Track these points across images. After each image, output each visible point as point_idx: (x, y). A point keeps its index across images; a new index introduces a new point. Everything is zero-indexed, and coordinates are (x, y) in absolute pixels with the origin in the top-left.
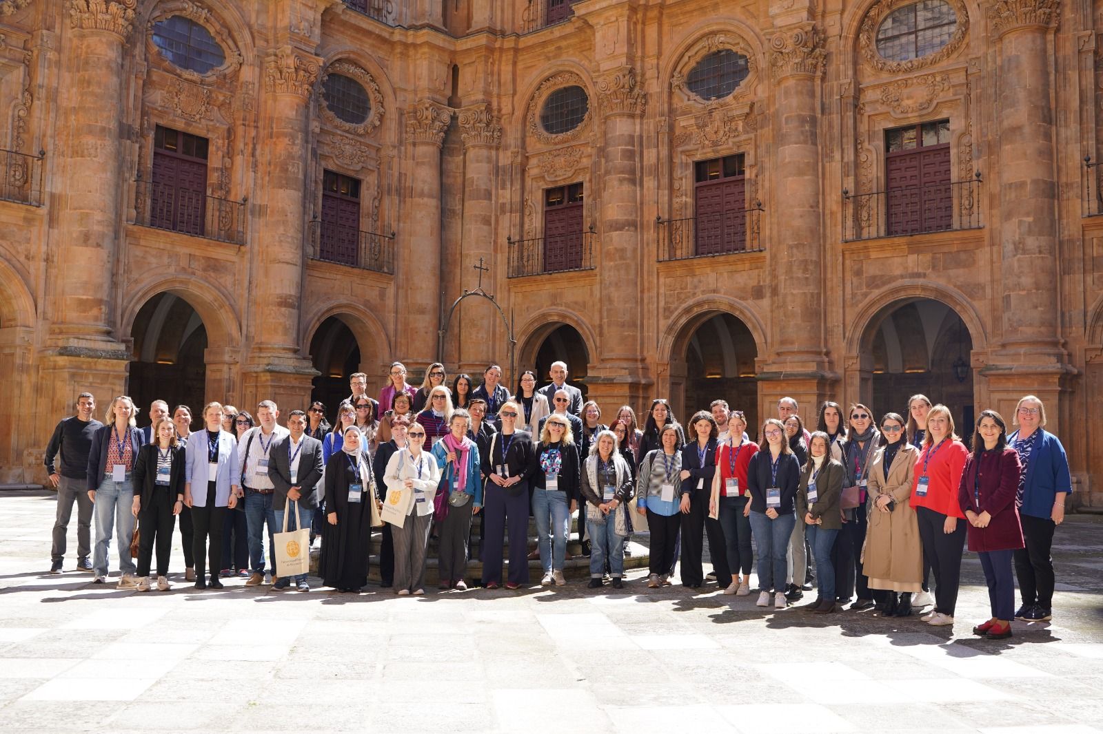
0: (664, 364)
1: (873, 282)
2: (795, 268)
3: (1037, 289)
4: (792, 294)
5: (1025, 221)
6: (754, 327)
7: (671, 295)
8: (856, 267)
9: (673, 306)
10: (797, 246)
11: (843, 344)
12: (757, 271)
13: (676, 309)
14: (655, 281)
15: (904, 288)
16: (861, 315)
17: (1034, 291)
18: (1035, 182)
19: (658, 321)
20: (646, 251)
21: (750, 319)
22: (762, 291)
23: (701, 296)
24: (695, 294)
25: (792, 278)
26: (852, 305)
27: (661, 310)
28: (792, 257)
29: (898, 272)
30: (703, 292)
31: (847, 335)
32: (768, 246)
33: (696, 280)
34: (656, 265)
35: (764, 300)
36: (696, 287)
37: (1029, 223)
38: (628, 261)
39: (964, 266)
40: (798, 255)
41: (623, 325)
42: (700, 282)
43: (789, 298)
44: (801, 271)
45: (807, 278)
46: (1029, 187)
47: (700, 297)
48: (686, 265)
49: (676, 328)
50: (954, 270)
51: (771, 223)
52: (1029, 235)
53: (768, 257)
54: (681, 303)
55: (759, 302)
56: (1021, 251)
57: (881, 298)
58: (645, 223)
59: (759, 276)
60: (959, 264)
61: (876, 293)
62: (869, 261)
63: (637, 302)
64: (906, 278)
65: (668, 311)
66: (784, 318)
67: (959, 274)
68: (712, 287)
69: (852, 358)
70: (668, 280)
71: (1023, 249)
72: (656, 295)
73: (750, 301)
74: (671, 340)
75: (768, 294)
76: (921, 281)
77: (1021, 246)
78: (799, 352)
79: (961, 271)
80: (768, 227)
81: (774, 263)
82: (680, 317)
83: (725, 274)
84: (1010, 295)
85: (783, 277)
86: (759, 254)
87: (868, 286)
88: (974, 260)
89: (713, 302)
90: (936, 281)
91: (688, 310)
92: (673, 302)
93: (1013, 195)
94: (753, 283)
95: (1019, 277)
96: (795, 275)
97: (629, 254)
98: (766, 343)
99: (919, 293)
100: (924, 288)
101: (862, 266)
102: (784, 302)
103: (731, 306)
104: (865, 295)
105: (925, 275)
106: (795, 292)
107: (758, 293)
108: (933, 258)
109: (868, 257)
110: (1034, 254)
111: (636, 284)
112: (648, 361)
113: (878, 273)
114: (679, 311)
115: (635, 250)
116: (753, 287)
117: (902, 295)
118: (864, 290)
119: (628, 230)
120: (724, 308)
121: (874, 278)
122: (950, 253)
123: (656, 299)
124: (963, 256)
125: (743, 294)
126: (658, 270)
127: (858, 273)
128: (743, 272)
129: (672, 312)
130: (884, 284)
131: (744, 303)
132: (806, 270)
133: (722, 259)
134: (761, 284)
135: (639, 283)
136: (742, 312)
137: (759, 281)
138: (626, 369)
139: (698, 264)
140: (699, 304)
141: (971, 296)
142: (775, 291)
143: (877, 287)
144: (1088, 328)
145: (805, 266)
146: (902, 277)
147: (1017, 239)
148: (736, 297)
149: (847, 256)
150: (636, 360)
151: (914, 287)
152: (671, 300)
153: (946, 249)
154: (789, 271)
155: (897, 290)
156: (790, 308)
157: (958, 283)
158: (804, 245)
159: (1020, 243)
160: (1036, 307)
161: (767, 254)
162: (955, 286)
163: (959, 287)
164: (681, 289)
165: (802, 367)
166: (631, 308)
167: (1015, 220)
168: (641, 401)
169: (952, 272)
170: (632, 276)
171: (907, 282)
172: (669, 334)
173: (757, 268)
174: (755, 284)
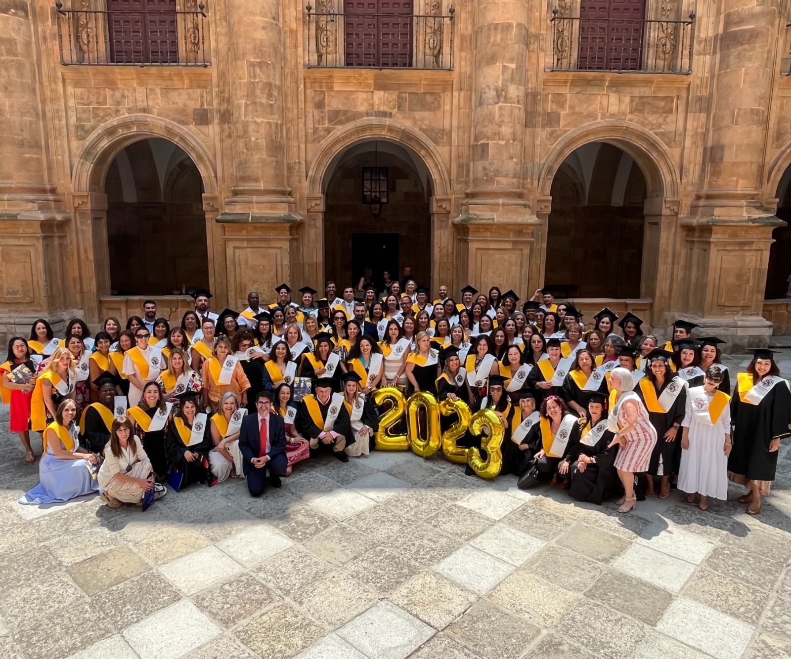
0: (82, 197)
1: (337, 117)
2: (258, 92)
3: (514, 140)
4: (255, 122)
5: (508, 68)
6: (200, 158)
7: (84, 111)
8: (317, 99)
9: (88, 125)
10: (260, 64)
11: (306, 184)
12: (199, 91)
13: (94, 128)
14: (61, 91)
15: (370, 127)
16: (325, 153)
17: (511, 141)
18: (519, 25)
19: (69, 141)
20: (43, 48)
21: (193, 149)
22: (206, 115)
23: (127, 115)
24: (117, 112)
25: (255, 103)
26: (314, 141)
27: (72, 129)
28: (255, 77)
29: (362, 108)
30: (129, 110)
31: (310, 174)
32: (213, 60)
33: (118, 94)
34: (60, 70)
35: (210, 126)
36: (118, 103)
37: (513, 70)
38: (20, 58)
39: (429, 110)
40: (261, 77)
41: (21, 144)
42: (123, 96)
43: (252, 127)
44: (265, 95)
45: (271, 105)
46: (514, 31)
47: (125, 116)
48: (105, 74)
49: (94, 152)
50: (420, 113)
51: (217, 34)
52: (511, 83)
53: (215, 75)
54: (99, 121)
55: (204, 128)
56: (503, 100)
57: (346, 137)
58: (38, 9)
59: (202, 96)
60: (425, 107)
61: (340, 130)
62: (332, 94)
63: (37, 115)
64: (372, 115)
65: (82, 131)
66: (245, 151)
67: (425, 117)
68: (140, 105)
69: (316, 199)
70: (79, 91)
71: (505, 97)
72: (63, 108)
73: (192, 127)
74: (89, 167)
75: (216, 121)
76: (388, 121)
77: (504, 93)
78: (266, 192)
79: (426, 114)
80: (213, 38)
81: (221, 83)
82: (100, 138)
83: (158, 91)
84: (488, 144)
85: (243, 102)
86: (203, 69)
87: (330, 121)
88: (439, 104)
89: (145, 124)
90: (403, 122)
91: (111, 131)
92: (88, 120)
93: (499, 37)
94: (194, 105)
95: (500, 126)
96: (258, 100)
97: (20, 48)
98: (216, 176)
99: (385, 134)
100: (391, 129)
101: (324, 98)
102: (246, 132)
103: (169, 130)
104: (328, 131)
105: (391, 115)
106: (259, 120)
107: (202, 118)
108: (399, 97)
109: (330, 88)
110: (514, 103)
111: (34, 90)
112: (60, 190)
113: (341, 107)
114: (99, 130)
115: (28, 44)
116: (195, 110)
117: (368, 135)
118: (327, 125)
119: (15, 14)
120: (159, 133)
121: (337, 112)
122: (417, 94)
123: (64, 114)
124: (429, 98)
125: (182, 116)
126: (63, 76)
127: (320, 105)
128: (182, 91)
129: (88, 132)
130: (348, 120)
131: (184, 128)
132: (270, 95)
133: (154, 70)
134: (205, 107)
135: (38, 91)
136: (182, 139)
137: (202, 104)
138: (32, 201)
139: (121, 74)
140: (126, 125)
141: (436, 141)
142: (226, 117)
143: (341, 123)
144: (541, 180)
145: (270, 90)
146: (368, 114)
147: (500, 85)
148: (174, 120)
149: (308, 85)
150: (44, 191)
151: (381, 127)
152: (84, 116)
153: (412, 89)
154: (251, 94)
155: (363, 129)
156: (253, 139)
157: (424, 127)
158: (268, 65)
159: (502, 90)
160: (511, 158)
161: (213, 71)
162: (420, 129)
163: (424, 131)
164: (98, 103)
165: (272, 208)
166: (31, 122)
167: (499, 65)
168: (56, 241)
169: (418, 115)
170: (28, 80)
171: (374, 120)
172: (86, 159)
173: (199, 87)
174: (198, 107)
